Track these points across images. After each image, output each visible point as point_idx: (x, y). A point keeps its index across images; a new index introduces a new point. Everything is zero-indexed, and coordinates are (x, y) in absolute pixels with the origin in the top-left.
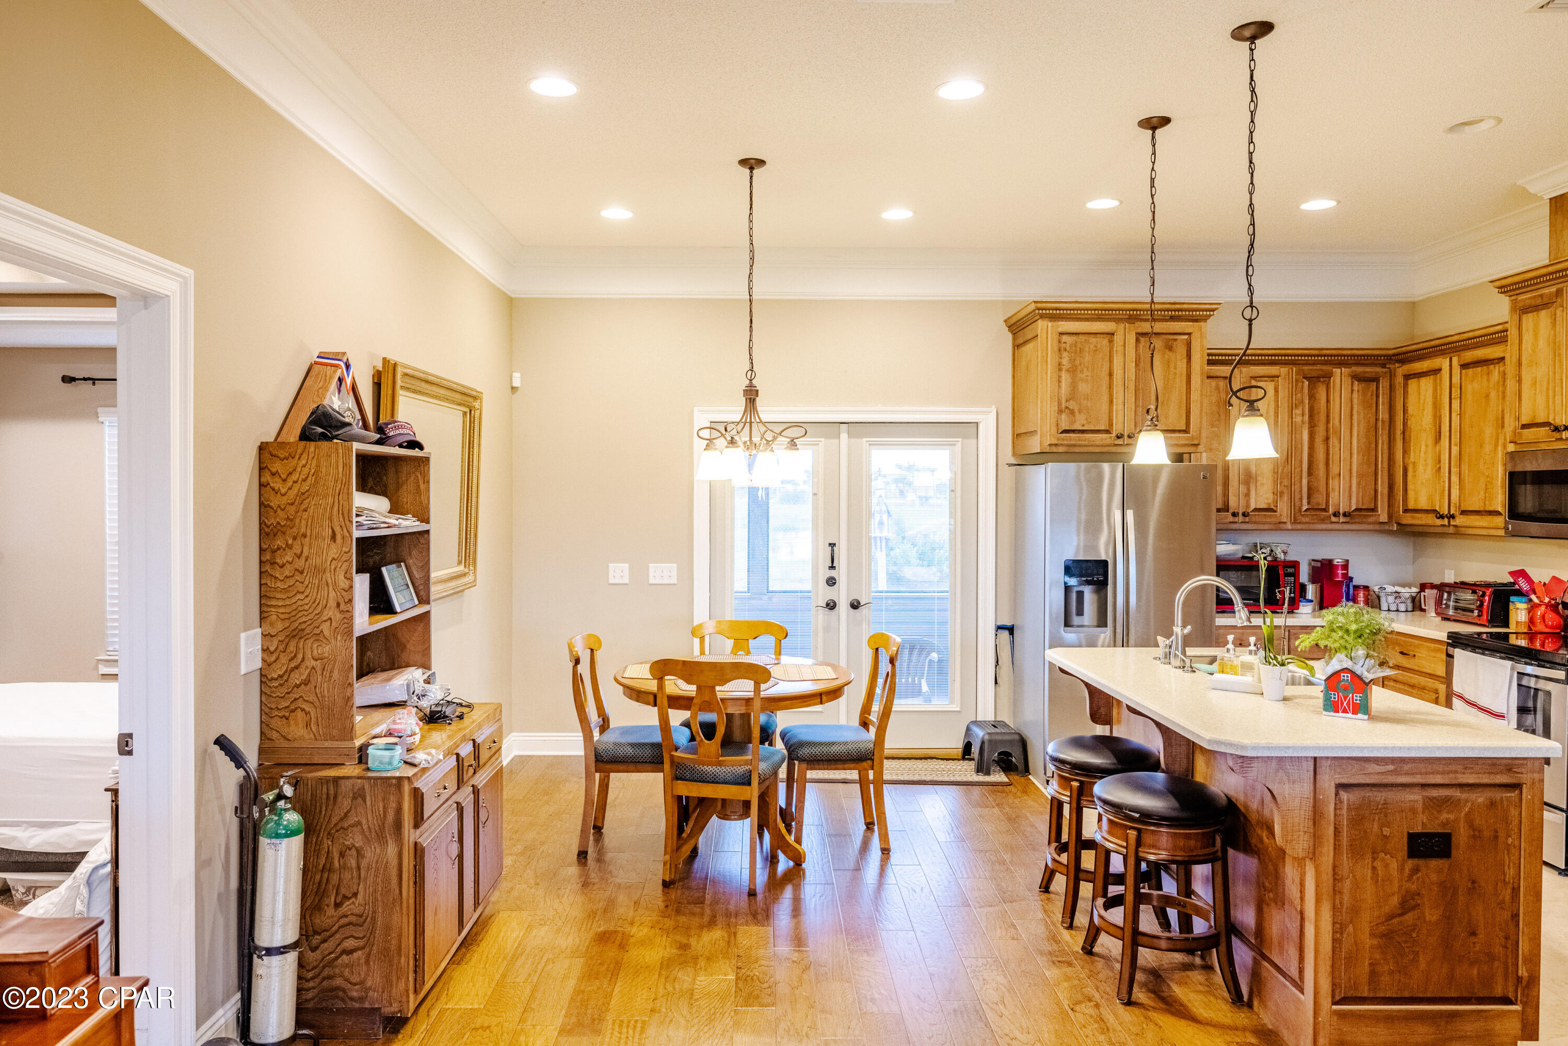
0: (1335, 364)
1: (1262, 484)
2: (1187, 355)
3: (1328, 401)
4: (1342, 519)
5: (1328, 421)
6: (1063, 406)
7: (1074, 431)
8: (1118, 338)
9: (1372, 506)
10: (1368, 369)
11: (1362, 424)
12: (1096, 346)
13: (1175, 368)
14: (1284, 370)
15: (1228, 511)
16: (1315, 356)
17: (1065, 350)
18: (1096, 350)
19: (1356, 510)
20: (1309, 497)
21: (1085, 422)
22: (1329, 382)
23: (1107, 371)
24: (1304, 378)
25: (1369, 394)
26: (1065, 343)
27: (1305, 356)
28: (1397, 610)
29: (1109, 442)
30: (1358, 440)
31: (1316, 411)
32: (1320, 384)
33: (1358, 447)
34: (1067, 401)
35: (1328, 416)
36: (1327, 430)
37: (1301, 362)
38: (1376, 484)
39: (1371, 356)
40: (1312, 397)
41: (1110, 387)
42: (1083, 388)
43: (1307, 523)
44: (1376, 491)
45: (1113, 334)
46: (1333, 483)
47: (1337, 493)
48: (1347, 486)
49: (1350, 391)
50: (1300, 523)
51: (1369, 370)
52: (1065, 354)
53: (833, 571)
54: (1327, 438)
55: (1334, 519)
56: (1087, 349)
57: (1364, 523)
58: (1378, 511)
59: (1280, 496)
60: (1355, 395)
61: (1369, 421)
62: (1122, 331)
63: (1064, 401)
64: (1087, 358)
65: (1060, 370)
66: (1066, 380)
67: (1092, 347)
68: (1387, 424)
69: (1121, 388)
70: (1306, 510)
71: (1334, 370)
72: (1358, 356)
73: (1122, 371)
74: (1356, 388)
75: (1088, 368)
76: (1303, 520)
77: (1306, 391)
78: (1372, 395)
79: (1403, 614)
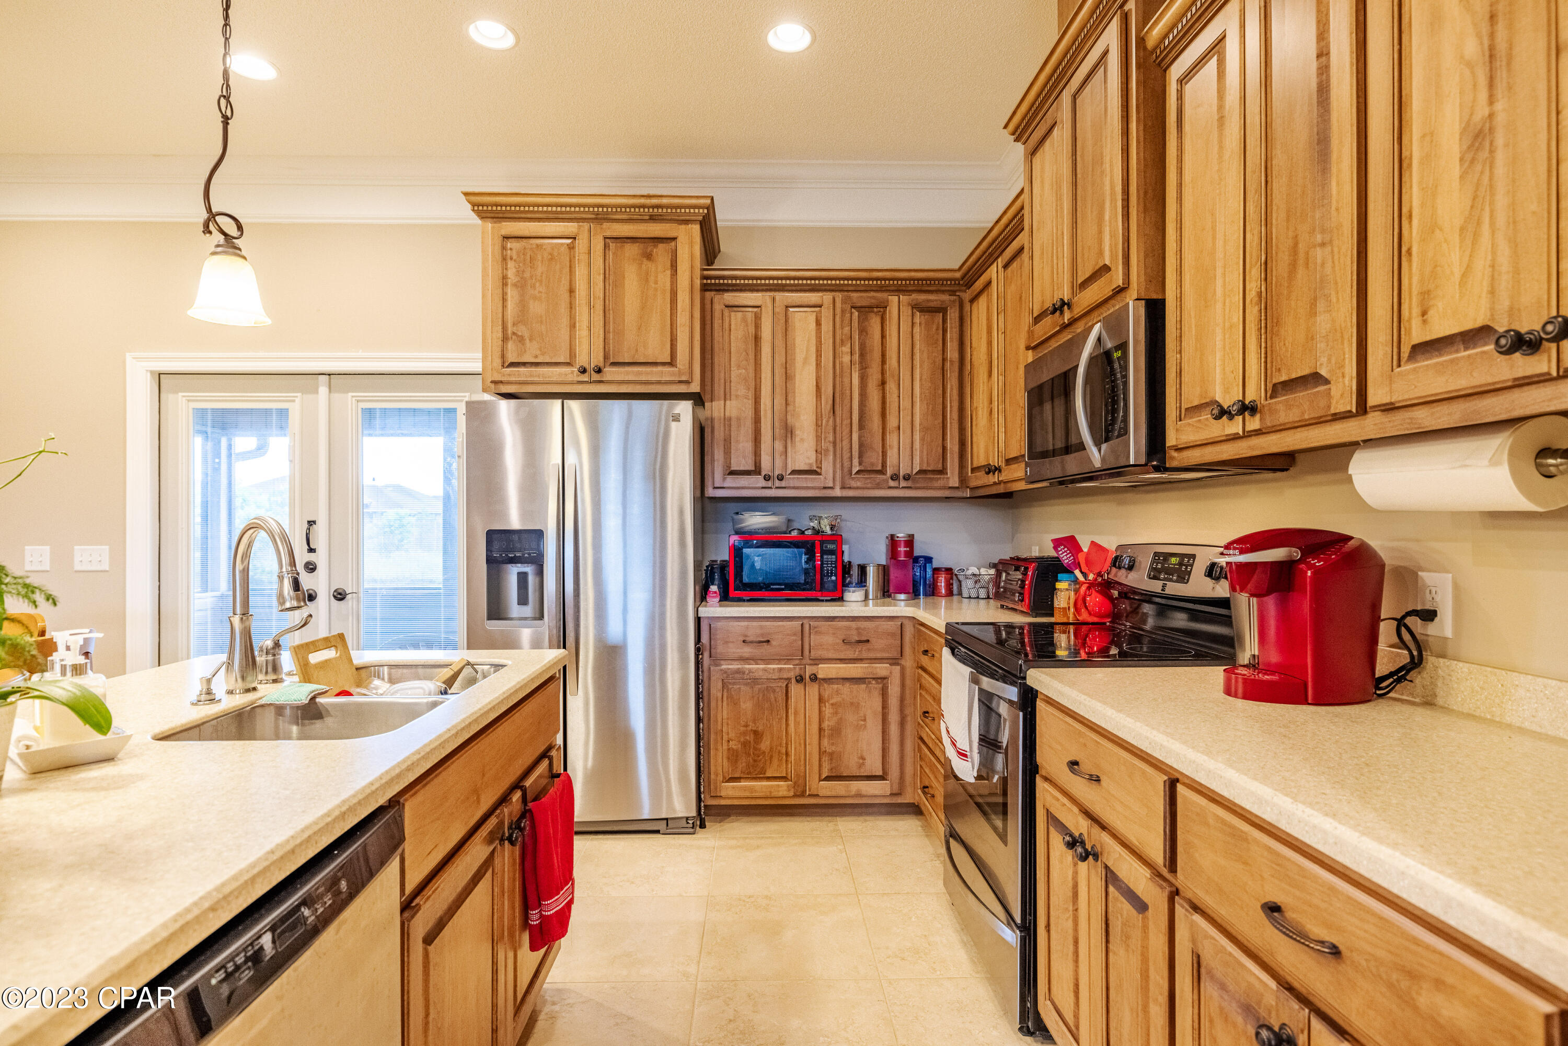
0: (893, 291)
1: (802, 440)
2: (672, 266)
3: (883, 337)
4: (903, 483)
5: (883, 362)
6: (510, 332)
7: (524, 364)
8: (581, 245)
9: (940, 467)
10: (932, 297)
11: (926, 365)
12: (551, 254)
13: (656, 283)
14: (827, 297)
15: (760, 474)
16: (865, 279)
17: (511, 259)
18: (552, 259)
19: (921, 472)
20: (861, 456)
21: (538, 352)
22: (885, 312)
23: (567, 287)
24: (852, 307)
25: (935, 327)
26: (511, 249)
27: (852, 279)
28: (978, 598)
29: (570, 378)
30: (921, 385)
31: (868, 349)
32: (872, 315)
33: (921, 394)
34: (514, 325)
35: (883, 355)
36: (883, 373)
37: (850, 288)
38: (944, 439)
39: (934, 280)
40: (863, 331)
41: (571, 306)
42: (536, 308)
43: (857, 488)
44: (944, 448)
45: (575, 238)
46: (892, 439)
47: (896, 450)
48: (908, 441)
49: (910, 324)
50: (850, 488)
51: (934, 299)
52: (511, 264)
53: (312, 554)
54: (883, 383)
55: (892, 483)
56: (540, 257)
57: (931, 488)
58: (947, 474)
59: (825, 455)
60: (917, 329)
61: (934, 362)
62: (586, 234)
63: (510, 325)
64: (540, 269)
65: (505, 284)
66: (512, 297)
67: (546, 255)
68: (956, 365)
69: (585, 309)
70: (858, 472)
71: (890, 297)
72: (918, 280)
73: (586, 286)
74: (917, 320)
75: (541, 281)
76: (853, 484)
77: (855, 324)
78: (937, 329)
79: (982, 602)
